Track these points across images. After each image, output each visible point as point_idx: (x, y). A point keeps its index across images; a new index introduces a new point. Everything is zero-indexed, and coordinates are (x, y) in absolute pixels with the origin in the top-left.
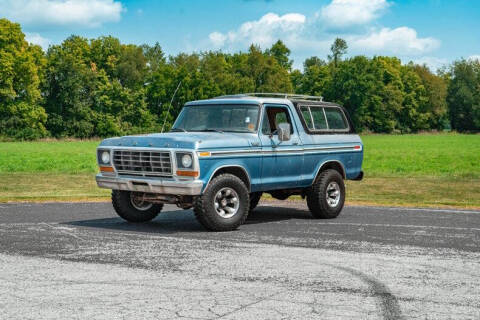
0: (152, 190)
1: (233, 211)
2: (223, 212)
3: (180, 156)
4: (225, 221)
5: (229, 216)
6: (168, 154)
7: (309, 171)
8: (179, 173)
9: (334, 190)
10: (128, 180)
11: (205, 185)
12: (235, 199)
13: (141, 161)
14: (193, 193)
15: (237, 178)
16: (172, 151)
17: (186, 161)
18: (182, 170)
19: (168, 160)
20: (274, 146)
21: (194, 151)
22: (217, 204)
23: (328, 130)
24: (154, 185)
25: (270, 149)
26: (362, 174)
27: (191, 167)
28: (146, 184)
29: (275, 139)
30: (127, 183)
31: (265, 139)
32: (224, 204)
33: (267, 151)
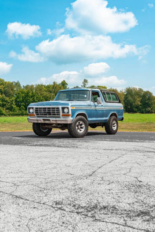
0: (52, 122)
1: (83, 130)
2: (79, 130)
3: (63, 109)
4: (80, 134)
5: (81, 132)
6: (58, 108)
7: (106, 116)
8: (63, 115)
9: (114, 124)
10: (41, 119)
11: (73, 120)
12: (83, 125)
13: (47, 111)
15: (84, 118)
16: (60, 107)
17: (66, 110)
18: (64, 114)
19: (59, 110)
20: (95, 106)
21: (69, 107)
22: (77, 127)
23: (112, 101)
24: (52, 120)
25: (94, 107)
26: (123, 118)
27: (68, 113)
28: (49, 120)
29: (96, 103)
30: (41, 120)
31: (92, 103)
32: (79, 127)
33: (93, 108)
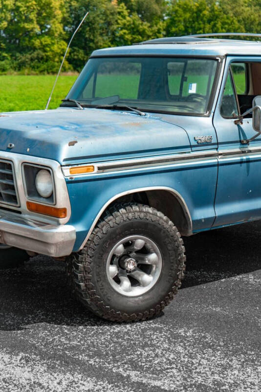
1: (149, 280)
2: (126, 283)
3: (32, 172)
4: (131, 303)
5: (138, 291)
6: (10, 165)
8: (31, 207)
11: (80, 236)
12: (153, 257)
15: (159, 214)
16: (17, 159)
18: (36, 201)
19: (11, 177)
20: (243, 141)
22: (113, 269)
25: (236, 148)
27: (51, 197)
31: (225, 126)
32: (131, 266)
33: (230, 154)
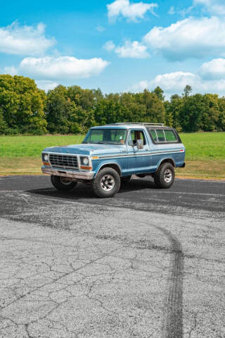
0: (68, 176)
1: (111, 187)
2: (106, 188)
3: (82, 158)
4: (107, 192)
5: (109, 190)
6: (76, 157)
7: (155, 164)
8: (82, 168)
9: (168, 174)
10: (56, 170)
11: (95, 174)
12: (112, 181)
13: (63, 160)
14: (88, 178)
15: (114, 170)
16: (78, 156)
17: (85, 161)
18: (83, 166)
19: (76, 160)
20: (134, 152)
21: (89, 156)
22: (102, 184)
23: (166, 142)
24: (69, 173)
26: (184, 164)
27: (88, 164)
28: (65, 173)
29: (136, 148)
30: (56, 172)
31: (130, 148)
32: (106, 183)
33: (131, 155)
